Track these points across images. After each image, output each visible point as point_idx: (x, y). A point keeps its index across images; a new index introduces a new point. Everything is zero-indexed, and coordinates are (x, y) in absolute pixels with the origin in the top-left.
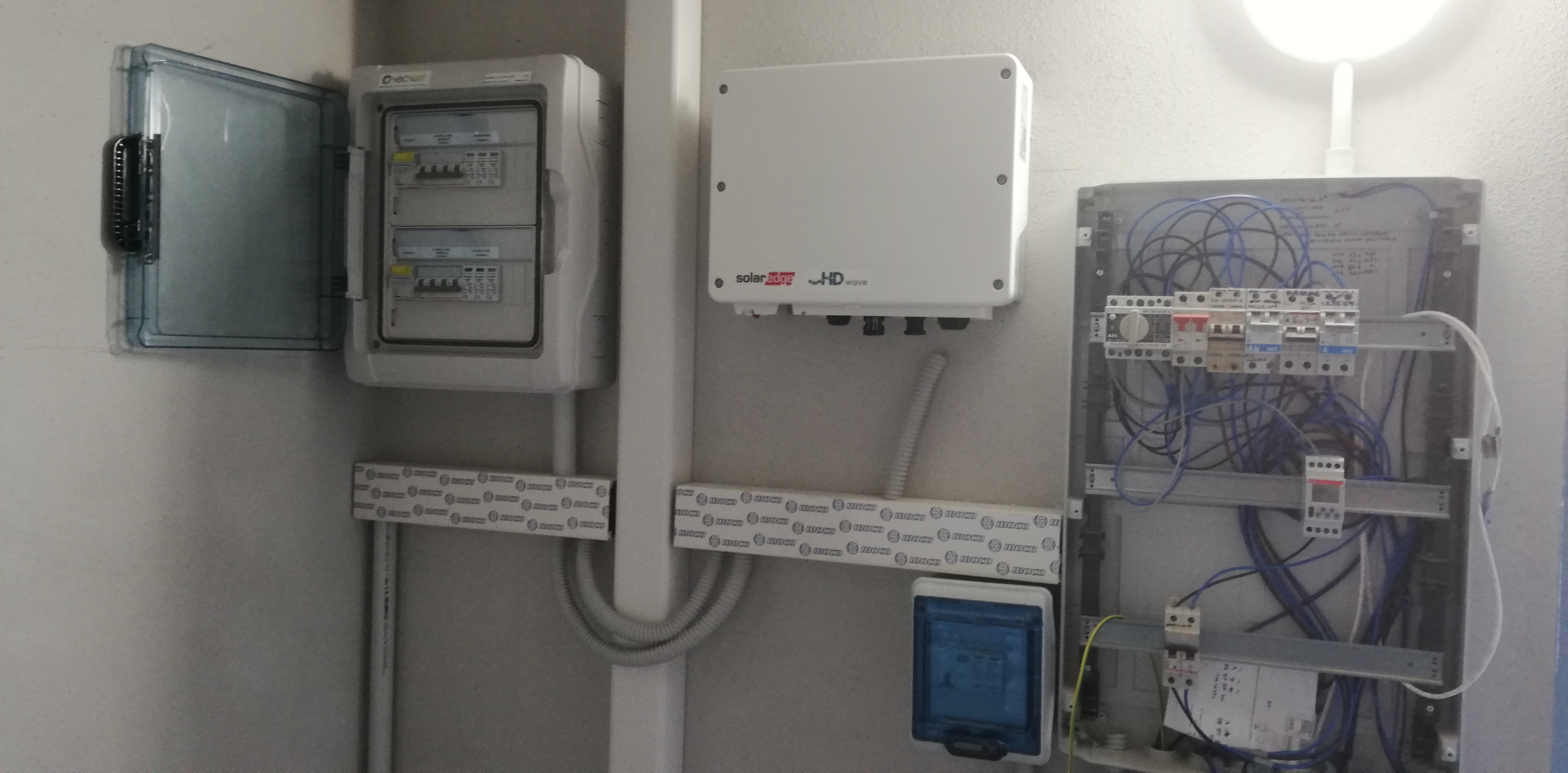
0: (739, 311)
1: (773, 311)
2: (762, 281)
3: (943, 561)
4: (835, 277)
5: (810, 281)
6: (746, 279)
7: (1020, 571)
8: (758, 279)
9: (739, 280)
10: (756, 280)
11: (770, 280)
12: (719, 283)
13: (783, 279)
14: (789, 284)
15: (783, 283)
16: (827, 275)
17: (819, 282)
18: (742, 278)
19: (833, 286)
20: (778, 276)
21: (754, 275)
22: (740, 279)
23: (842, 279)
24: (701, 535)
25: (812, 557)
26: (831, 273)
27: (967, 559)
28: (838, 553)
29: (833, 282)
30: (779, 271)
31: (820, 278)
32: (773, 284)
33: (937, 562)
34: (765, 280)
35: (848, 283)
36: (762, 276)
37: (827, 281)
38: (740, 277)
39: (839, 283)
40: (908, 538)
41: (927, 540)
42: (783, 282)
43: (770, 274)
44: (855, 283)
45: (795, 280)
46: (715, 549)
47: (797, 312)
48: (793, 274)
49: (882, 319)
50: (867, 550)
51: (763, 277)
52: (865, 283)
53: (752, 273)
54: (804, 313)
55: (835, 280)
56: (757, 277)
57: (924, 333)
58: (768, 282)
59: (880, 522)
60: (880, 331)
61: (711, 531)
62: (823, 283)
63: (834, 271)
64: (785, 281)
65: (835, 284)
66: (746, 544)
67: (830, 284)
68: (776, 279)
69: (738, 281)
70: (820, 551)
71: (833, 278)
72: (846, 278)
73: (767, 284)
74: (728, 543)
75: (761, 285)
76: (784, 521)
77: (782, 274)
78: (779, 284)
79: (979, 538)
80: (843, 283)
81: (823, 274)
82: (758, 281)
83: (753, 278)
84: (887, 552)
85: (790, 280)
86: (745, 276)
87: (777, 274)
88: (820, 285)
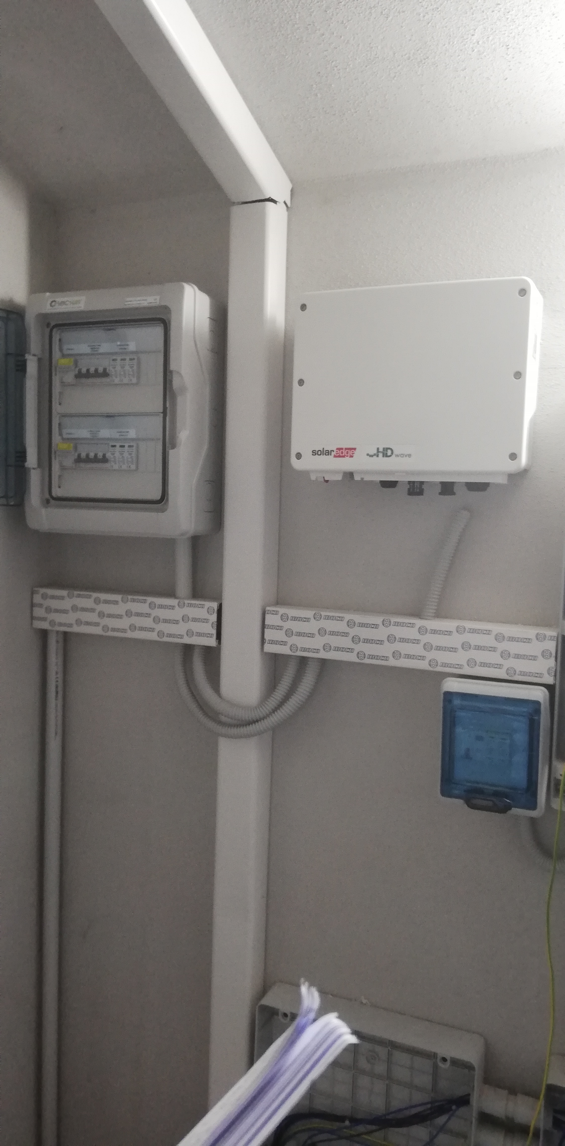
0: (313, 477)
1: (339, 477)
2: (331, 455)
3: (466, 666)
4: (387, 451)
5: (368, 455)
6: (319, 453)
7: (524, 674)
8: (328, 453)
9: (314, 454)
10: (327, 454)
12: (299, 456)
13: (348, 453)
14: (352, 457)
15: (347, 456)
16: (381, 450)
17: (375, 455)
18: (316, 452)
19: (385, 459)
20: (344, 451)
21: (325, 450)
22: (315, 453)
23: (392, 453)
24: (284, 643)
25: (367, 661)
26: (384, 448)
27: (484, 665)
28: (386, 658)
29: (385, 455)
30: (344, 447)
31: (375, 452)
32: (339, 456)
33: (460, 666)
34: (333, 453)
35: (397, 456)
36: (331, 451)
37: (381, 455)
38: (314, 452)
39: (390, 456)
40: (439, 648)
41: (454, 650)
42: (347, 455)
43: (337, 449)
44: (402, 455)
46: (293, 654)
47: (357, 478)
48: (355, 449)
49: (422, 483)
50: (408, 656)
51: (332, 452)
52: (409, 456)
53: (323, 448)
54: (362, 479)
55: (387, 454)
56: (327, 452)
57: (454, 494)
58: (336, 455)
59: (418, 636)
60: (421, 493)
61: (292, 640)
62: (378, 456)
63: (386, 446)
64: (349, 455)
65: (387, 456)
66: (317, 651)
67: (383, 456)
68: (342, 453)
69: (313, 455)
70: (372, 657)
71: (385, 452)
72: (395, 452)
73: (335, 456)
74: (304, 650)
75: (331, 457)
76: (346, 634)
77: (346, 449)
78: (344, 457)
79: (494, 649)
80: (394, 456)
81: (378, 449)
82: (328, 455)
83: (325, 452)
84: (423, 658)
85: (353, 454)
86: (318, 451)
87: (342, 449)
88: (375, 457)
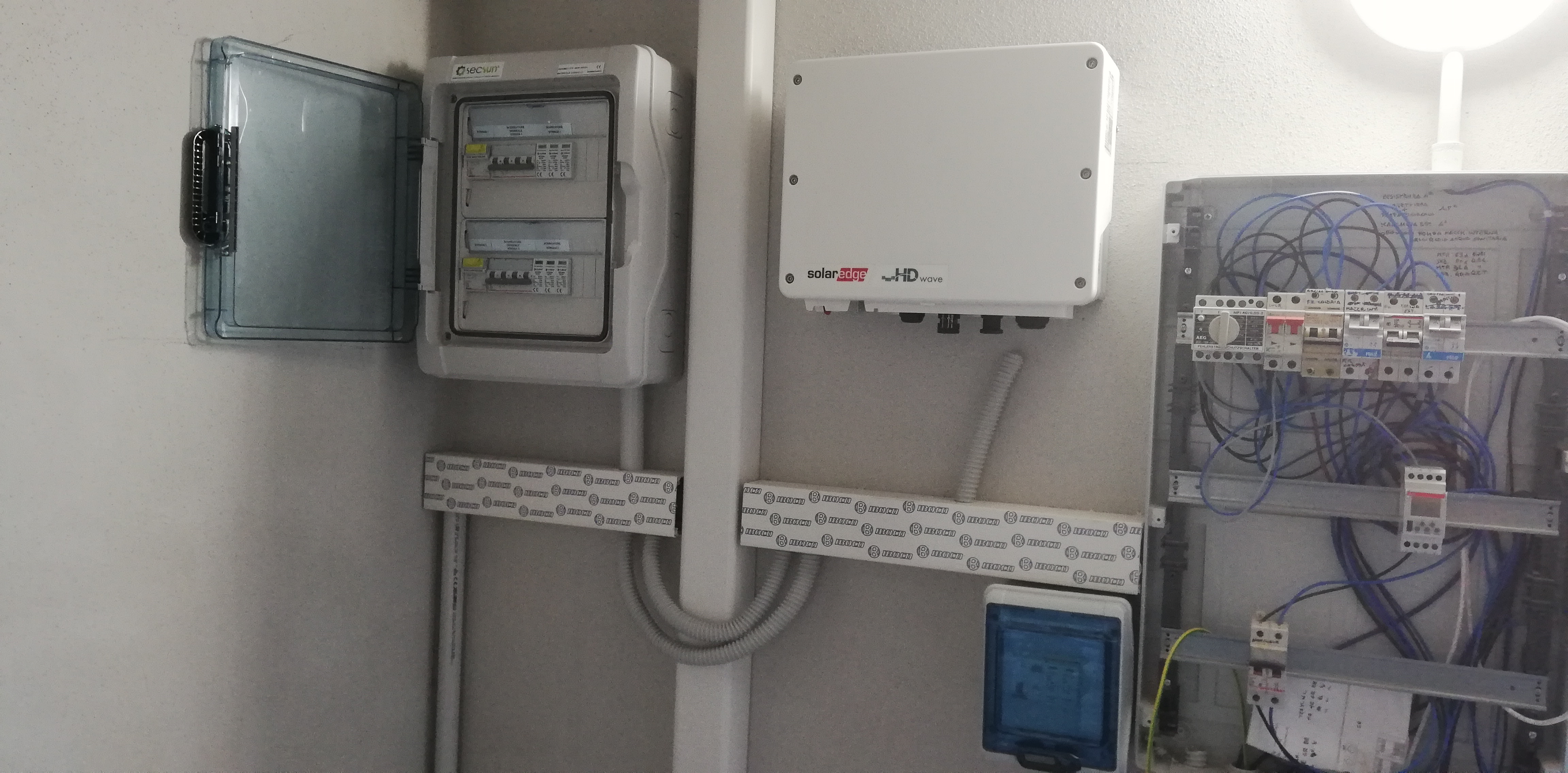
0: (809, 307)
1: (845, 308)
2: (833, 277)
3: (1017, 568)
4: (909, 273)
5: (883, 278)
6: (818, 274)
7: (1097, 579)
8: (830, 275)
9: (811, 276)
10: (828, 276)
11: (841, 276)
12: (790, 278)
13: (856, 275)
14: (862, 280)
15: (856, 279)
16: (901, 271)
17: (893, 278)
18: (814, 274)
19: (907, 283)
20: (851, 273)
21: (825, 270)
22: (811, 274)
23: (917, 276)
24: (768, 534)
25: (881, 559)
26: (905, 270)
27: (1042, 566)
28: (908, 556)
29: (907, 279)
30: (852, 267)
31: (894, 274)
32: (845, 280)
33: (1010, 568)
34: (836, 275)
35: (923, 280)
36: (834, 272)
37: (901, 278)
39: (914, 280)
40: (981, 543)
41: (1001, 545)
43: (842, 269)
44: (931, 279)
45: (868, 275)
46: (781, 548)
47: (869, 308)
48: (866, 270)
49: (957, 316)
50: (938, 554)
52: (940, 280)
53: (823, 269)
54: (876, 310)
55: (909, 276)
56: (828, 273)
57: (1001, 332)
59: (952, 526)
60: (955, 329)
61: (778, 530)
62: (897, 280)
63: (908, 267)
64: (858, 277)
65: (909, 280)
66: (814, 545)
67: (905, 280)
68: (849, 275)
69: (809, 277)
70: (889, 554)
71: (907, 274)
72: (921, 275)
73: (839, 280)
74: (795, 542)
75: (833, 281)
76: (853, 522)
77: (854, 270)
78: (851, 280)
79: (1055, 545)
80: (918, 279)
81: (897, 270)
82: (830, 277)
83: (825, 274)
84: (959, 556)
85: (863, 276)
86: (816, 272)
87: (849, 269)
88: (893, 281)
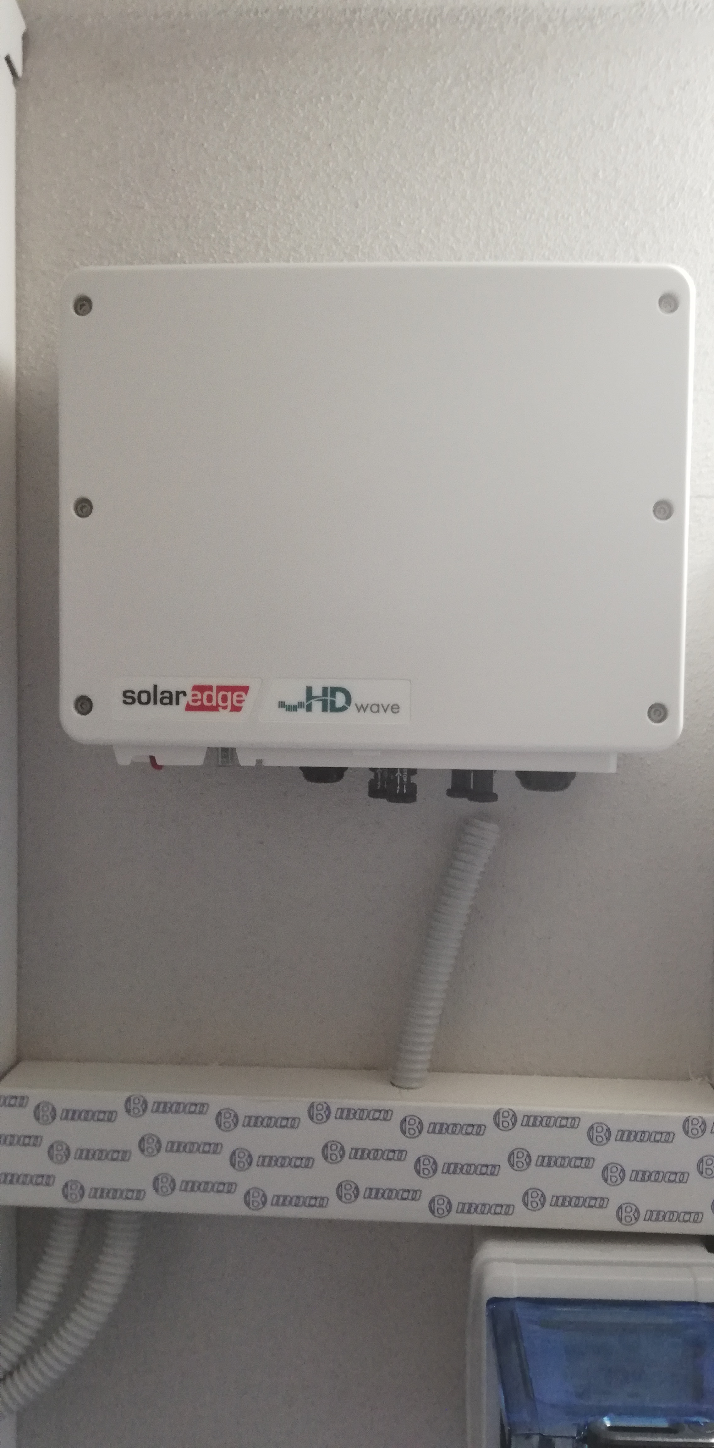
0: (124, 760)
1: (199, 760)
2: (177, 703)
3: (519, 1206)
4: (333, 695)
5: (282, 704)
6: (144, 698)
7: (657, 1215)
8: (171, 698)
9: (129, 700)
10: (166, 701)
11: (194, 701)
12: (84, 705)
13: (225, 699)
14: (236, 709)
15: (225, 708)
16: (317, 692)
17: (300, 705)
18: (136, 697)
19: (330, 716)
20: (214, 694)
21: (160, 690)
22: (130, 697)
23: (349, 700)
24: (47, 1180)
25: (269, 1211)
26: (325, 689)
27: (563, 1201)
28: (321, 1201)
29: (329, 706)
30: (215, 682)
31: (303, 698)
32: (202, 708)
33: (507, 1209)
34: (183, 700)
35: (361, 708)
36: (178, 693)
37: (317, 706)
38: (129, 694)
39: (343, 709)
40: (453, 1169)
41: (491, 1170)
42: (224, 705)
43: (196, 688)
44: (377, 708)
45: (249, 701)
46: (74, 1206)
47: (246, 760)
48: (245, 689)
49: (413, 772)
50: (376, 1193)
51: (181, 695)
52: (395, 708)
53: (155, 687)
54: (259, 762)
55: (333, 703)
56: (167, 695)
57: (494, 797)
58: (192, 704)
59: (400, 1142)
60: (409, 796)
61: (64, 1172)
62: (309, 708)
63: (330, 684)
64: (229, 703)
65: (334, 709)
66: (139, 1194)
67: (324, 709)
68: (210, 698)
69: (125, 702)
70: (283, 1200)
71: (329, 698)
72: (356, 699)
73: (189, 708)
74: (102, 1193)
75: (176, 712)
76: (214, 1148)
77: (220, 688)
78: (215, 709)
79: (585, 1163)
80: (352, 708)
81: (309, 690)
82: (171, 703)
83: (159, 696)
84: (414, 1195)
85: (239, 702)
86: (140, 693)
87: (210, 688)
88: (302, 711)
